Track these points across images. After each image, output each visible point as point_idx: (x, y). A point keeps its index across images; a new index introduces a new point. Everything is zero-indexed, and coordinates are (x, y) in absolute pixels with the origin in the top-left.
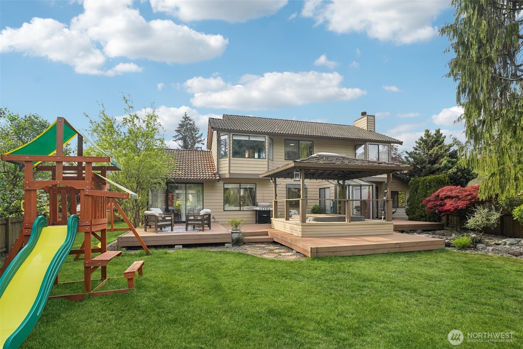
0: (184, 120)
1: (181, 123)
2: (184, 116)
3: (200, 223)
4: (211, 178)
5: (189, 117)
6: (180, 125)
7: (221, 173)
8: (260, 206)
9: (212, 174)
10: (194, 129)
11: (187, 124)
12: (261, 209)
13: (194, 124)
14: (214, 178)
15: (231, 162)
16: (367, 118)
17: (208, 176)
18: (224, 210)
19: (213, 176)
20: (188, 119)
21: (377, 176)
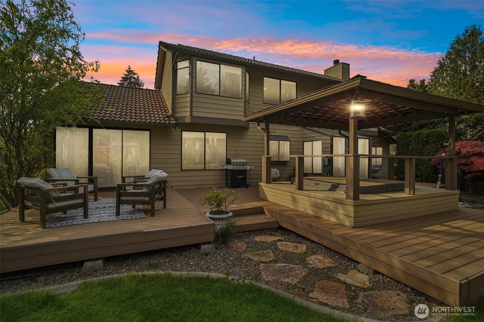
0: (128, 74)
1: (124, 76)
2: (128, 69)
3: (147, 199)
4: (163, 121)
5: (133, 71)
6: (123, 78)
7: (178, 115)
8: (233, 164)
9: (165, 116)
10: (138, 83)
11: (131, 77)
12: (235, 169)
13: (138, 78)
14: (168, 122)
15: (194, 100)
16: (342, 66)
17: (157, 118)
18: (182, 170)
19: (166, 119)
20: (132, 73)
21: (370, 129)
